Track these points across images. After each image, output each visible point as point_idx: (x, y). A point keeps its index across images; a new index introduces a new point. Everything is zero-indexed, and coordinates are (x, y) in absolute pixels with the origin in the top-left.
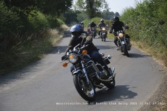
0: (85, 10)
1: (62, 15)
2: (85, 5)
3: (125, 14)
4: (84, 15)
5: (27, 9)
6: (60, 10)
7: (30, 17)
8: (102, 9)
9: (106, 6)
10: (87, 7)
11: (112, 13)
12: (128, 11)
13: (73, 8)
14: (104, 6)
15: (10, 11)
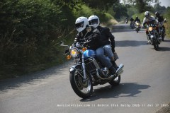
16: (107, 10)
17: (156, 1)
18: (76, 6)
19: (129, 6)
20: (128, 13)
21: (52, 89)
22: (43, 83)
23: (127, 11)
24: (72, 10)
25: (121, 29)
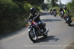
2: (51, 1)
5: (23, 3)
6: (39, 3)
7: (24, 6)
10: (51, 2)
11: (63, 5)
14: (59, 2)
15: (15, 4)
16: (39, 6)
17: (60, 2)
18: (25, 4)
19: (48, 4)
20: (48, 7)
21: (15, 40)
22: (11, 38)
23: (47, 6)
24: (23, 6)
25: (45, 14)
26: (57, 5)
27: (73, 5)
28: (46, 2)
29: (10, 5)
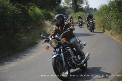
0: (71, 6)
1: (54, 10)
2: (71, 2)
3: (100, 9)
4: (71, 10)
5: (28, 5)
6: (52, 6)
7: (30, 11)
8: (84, 6)
9: (87, 3)
10: (73, 4)
11: (92, 9)
12: (103, 7)
13: (62, 5)
15: (14, 7)
17: (86, 4)
18: (31, 8)
19: (67, 8)
24: (28, 10)
26: (82, 10)
27: (110, 10)
28: (64, 4)
29: (6, 8)
